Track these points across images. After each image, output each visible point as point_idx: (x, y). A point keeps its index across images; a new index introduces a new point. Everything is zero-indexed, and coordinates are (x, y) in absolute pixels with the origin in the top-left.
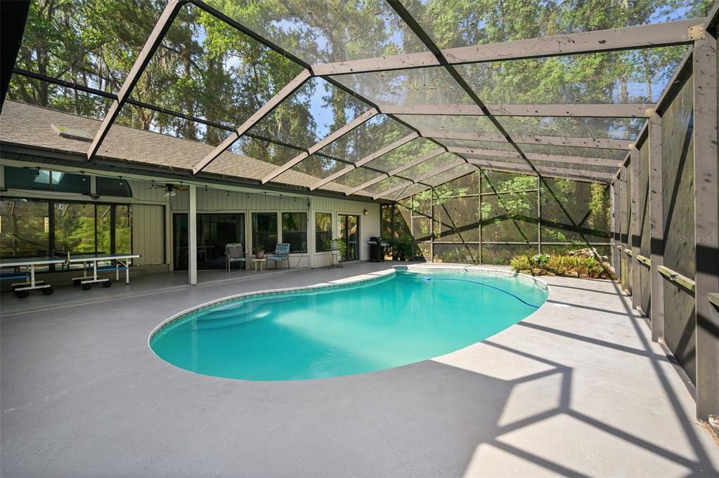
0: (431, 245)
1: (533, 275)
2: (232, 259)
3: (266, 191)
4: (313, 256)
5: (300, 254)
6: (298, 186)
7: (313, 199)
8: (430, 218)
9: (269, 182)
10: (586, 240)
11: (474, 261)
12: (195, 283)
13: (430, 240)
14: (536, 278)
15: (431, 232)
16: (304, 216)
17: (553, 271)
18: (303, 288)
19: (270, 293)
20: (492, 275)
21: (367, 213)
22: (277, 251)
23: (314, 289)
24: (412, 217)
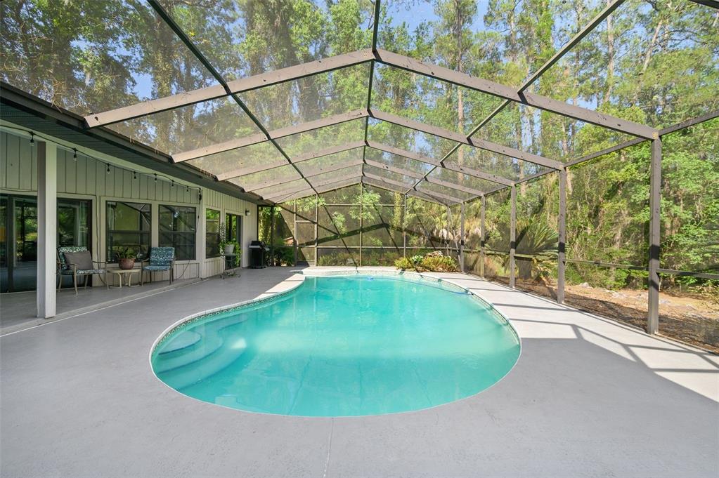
0: (316, 249)
1: (418, 271)
2: (81, 272)
3: (157, 173)
4: (204, 264)
5: (187, 262)
6: (209, 174)
7: (206, 192)
8: (314, 223)
9: (182, 163)
10: (433, 246)
11: (355, 263)
12: (53, 314)
13: (314, 244)
14: (422, 274)
15: (316, 237)
16: (193, 213)
17: (428, 268)
18: (250, 301)
19: (214, 313)
20: (379, 274)
21: (249, 214)
22: (153, 257)
23: (260, 301)
24: (295, 221)
